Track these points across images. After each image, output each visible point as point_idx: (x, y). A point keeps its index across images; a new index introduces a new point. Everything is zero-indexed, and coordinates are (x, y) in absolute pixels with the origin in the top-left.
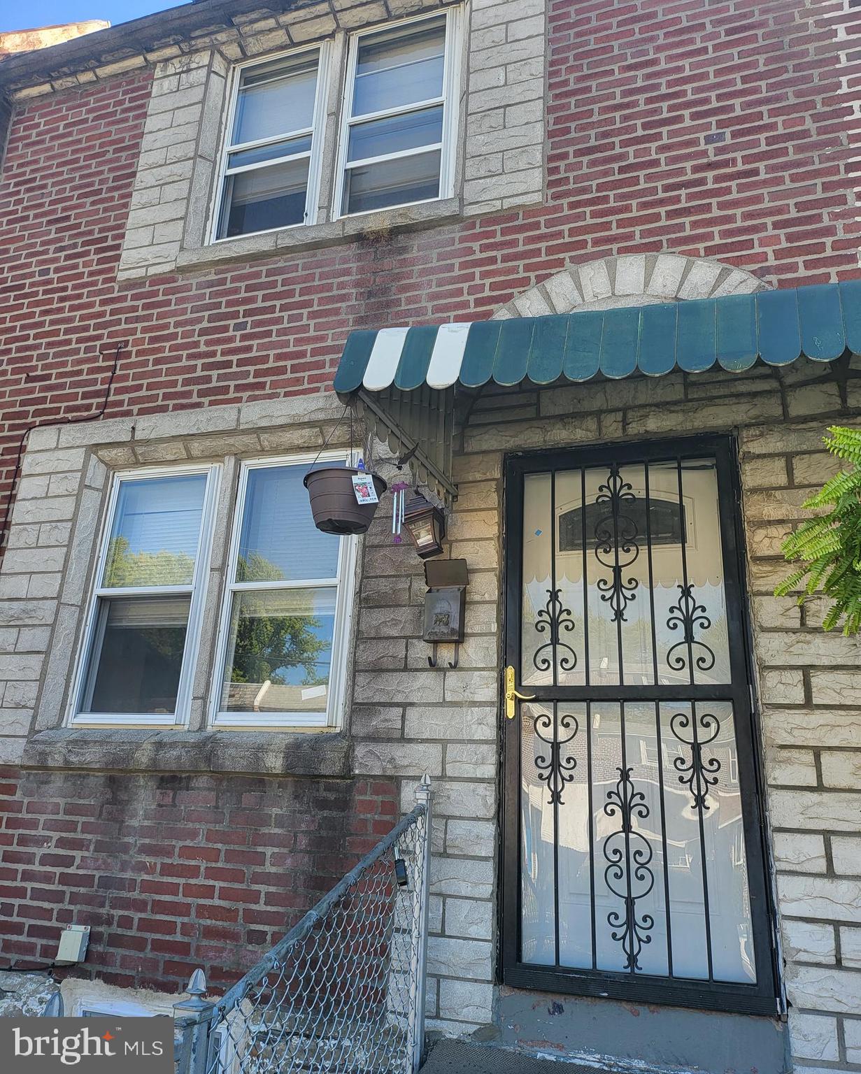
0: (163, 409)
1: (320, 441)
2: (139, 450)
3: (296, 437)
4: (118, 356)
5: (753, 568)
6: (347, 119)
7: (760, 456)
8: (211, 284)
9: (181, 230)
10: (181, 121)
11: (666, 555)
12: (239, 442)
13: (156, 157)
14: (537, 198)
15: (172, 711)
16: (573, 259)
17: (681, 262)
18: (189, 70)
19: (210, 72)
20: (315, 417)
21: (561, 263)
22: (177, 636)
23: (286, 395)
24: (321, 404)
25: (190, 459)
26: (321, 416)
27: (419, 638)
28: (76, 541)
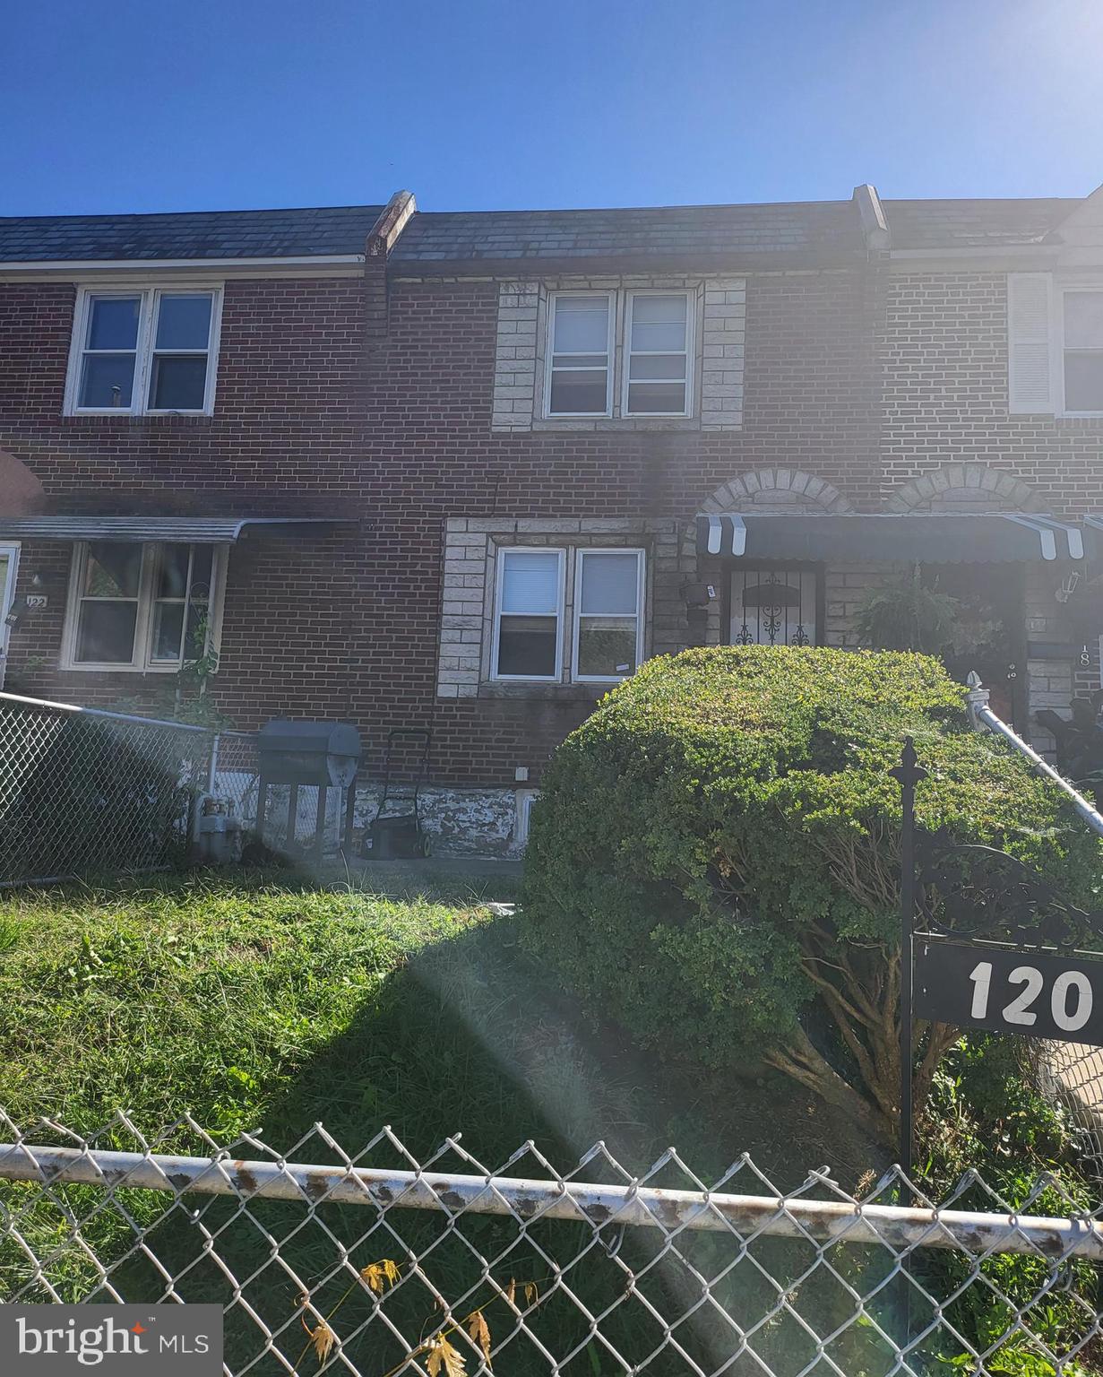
0: (532, 516)
1: (624, 543)
2: (518, 537)
3: (612, 540)
4: (498, 480)
5: (828, 621)
6: (628, 352)
7: (833, 573)
8: (554, 444)
9: (531, 406)
10: (523, 331)
11: (793, 611)
12: (578, 539)
13: (510, 353)
14: (740, 428)
15: (554, 675)
16: (756, 465)
17: (807, 477)
18: (525, 294)
19: (539, 299)
20: (624, 531)
21: (750, 466)
22: (552, 637)
23: (606, 516)
24: (627, 524)
25: (548, 545)
26: (627, 531)
27: (684, 644)
28: (487, 586)
